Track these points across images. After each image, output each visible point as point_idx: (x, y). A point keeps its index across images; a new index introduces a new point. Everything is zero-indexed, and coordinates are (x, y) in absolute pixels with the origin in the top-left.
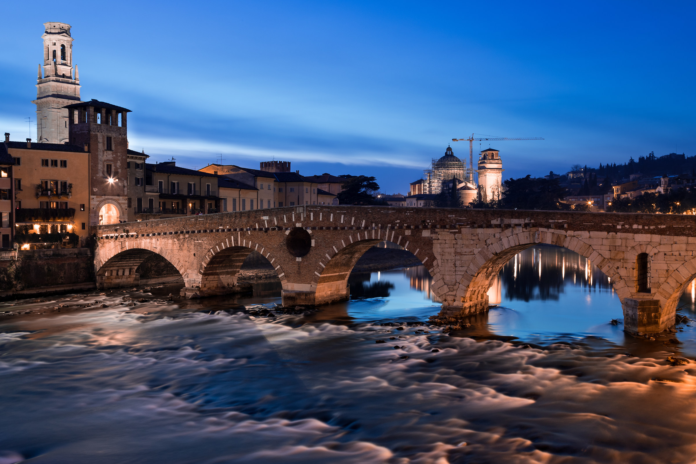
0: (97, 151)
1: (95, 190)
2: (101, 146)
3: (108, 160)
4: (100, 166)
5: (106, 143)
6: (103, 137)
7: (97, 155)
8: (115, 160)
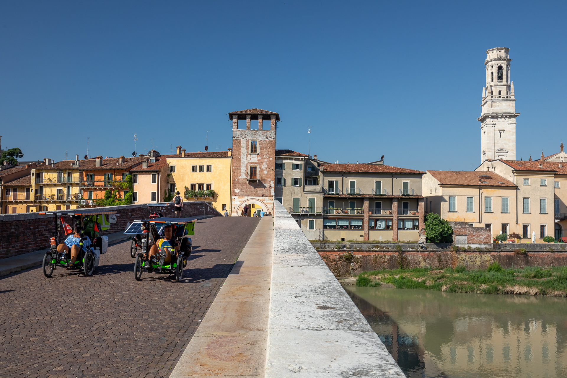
0: (240, 154)
1: (237, 191)
2: (244, 150)
3: (252, 163)
4: (243, 169)
5: (250, 146)
6: (247, 141)
7: (240, 159)
8: (260, 162)
